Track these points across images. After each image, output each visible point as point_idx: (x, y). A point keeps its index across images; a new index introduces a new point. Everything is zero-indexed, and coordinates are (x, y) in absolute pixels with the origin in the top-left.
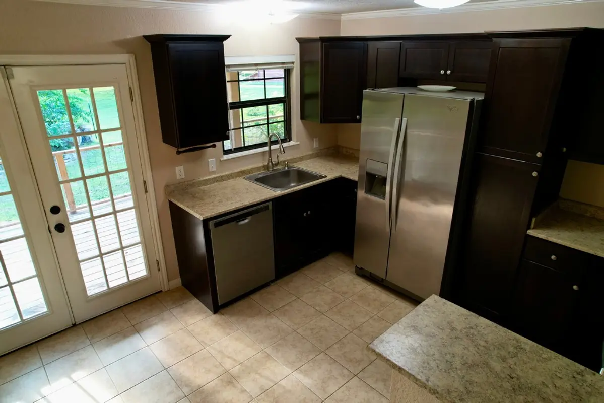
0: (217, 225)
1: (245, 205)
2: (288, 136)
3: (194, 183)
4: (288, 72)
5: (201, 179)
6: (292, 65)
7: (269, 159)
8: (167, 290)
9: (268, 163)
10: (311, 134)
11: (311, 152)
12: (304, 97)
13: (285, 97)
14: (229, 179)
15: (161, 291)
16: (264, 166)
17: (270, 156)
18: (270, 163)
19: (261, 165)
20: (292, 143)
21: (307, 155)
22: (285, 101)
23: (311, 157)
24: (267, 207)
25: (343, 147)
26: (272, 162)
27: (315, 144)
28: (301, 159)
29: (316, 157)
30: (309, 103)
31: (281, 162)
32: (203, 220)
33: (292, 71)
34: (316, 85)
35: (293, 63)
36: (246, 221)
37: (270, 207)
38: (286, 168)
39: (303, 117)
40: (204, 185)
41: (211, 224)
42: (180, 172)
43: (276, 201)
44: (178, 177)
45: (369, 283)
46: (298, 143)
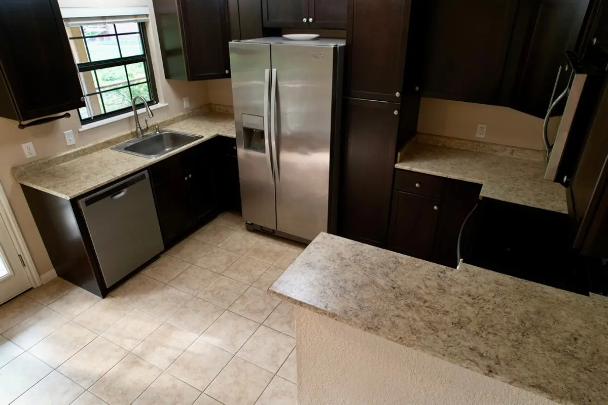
0: (88, 203)
1: (119, 177)
2: (154, 99)
3: (49, 161)
4: (143, 27)
5: (59, 155)
6: (146, 18)
7: (137, 125)
8: (39, 285)
9: (137, 130)
10: (180, 93)
11: (182, 114)
12: (167, 54)
13: (144, 55)
14: (94, 152)
15: (31, 289)
16: (132, 133)
17: (137, 121)
18: (139, 129)
19: (129, 132)
20: (159, 105)
21: (178, 117)
22: (144, 58)
23: (183, 118)
24: (143, 177)
25: (216, 105)
26: (140, 128)
27: (186, 104)
28: (173, 121)
29: (188, 118)
30: (172, 60)
31: (151, 127)
32: (70, 200)
33: (148, 26)
34: (177, 40)
35: (147, 15)
36: (122, 194)
37: (147, 176)
38: (158, 132)
39: (168, 76)
40: (63, 161)
41: (81, 203)
42: (29, 150)
43: (151, 168)
44: (28, 156)
45: (261, 237)
46: (167, 104)
